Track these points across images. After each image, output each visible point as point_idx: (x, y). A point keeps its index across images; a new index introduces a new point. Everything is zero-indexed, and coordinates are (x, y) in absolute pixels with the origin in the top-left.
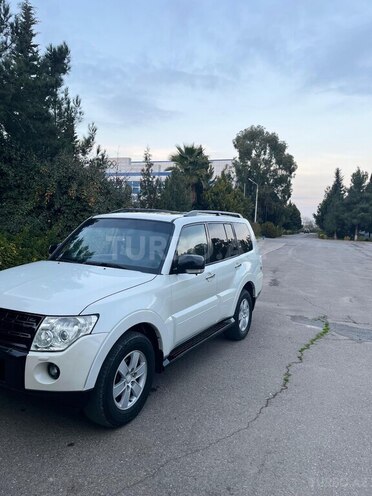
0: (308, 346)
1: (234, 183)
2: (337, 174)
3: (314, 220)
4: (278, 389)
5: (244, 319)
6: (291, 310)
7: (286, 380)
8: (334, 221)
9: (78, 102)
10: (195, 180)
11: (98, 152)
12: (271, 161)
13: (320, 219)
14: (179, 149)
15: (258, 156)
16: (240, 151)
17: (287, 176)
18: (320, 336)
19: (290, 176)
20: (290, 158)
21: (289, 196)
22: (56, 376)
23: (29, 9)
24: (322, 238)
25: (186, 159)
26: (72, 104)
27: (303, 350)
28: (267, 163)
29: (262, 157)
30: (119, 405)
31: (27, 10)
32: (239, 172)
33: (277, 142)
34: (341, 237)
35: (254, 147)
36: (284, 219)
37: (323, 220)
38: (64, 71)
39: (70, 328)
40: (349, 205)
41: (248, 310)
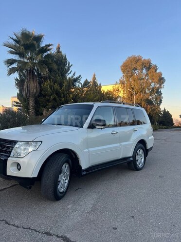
41: (143, 155)
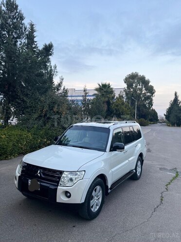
0: (169, 183)
1: (125, 100)
2: (176, 94)
3: (165, 117)
4: (159, 203)
5: (139, 170)
6: (159, 165)
7: (162, 200)
8: (175, 118)
9: (55, 67)
10: (107, 99)
11: (64, 89)
13: (168, 116)
14: (99, 85)
15: (136, 86)
16: (127, 85)
17: (150, 96)
18: (175, 178)
19: (152, 96)
20: (152, 87)
21: (152, 105)
22: (69, 197)
23: (33, 25)
24: (169, 126)
25: (103, 89)
26: (52, 68)
27: (167, 185)
28: (141, 90)
29: (138, 87)
30: (92, 210)
31: (32, 26)
32: (127, 94)
33: (145, 79)
34: (179, 125)
35: (134, 82)
36: (150, 117)
37: (169, 117)
38: (51, 55)
39: (74, 177)
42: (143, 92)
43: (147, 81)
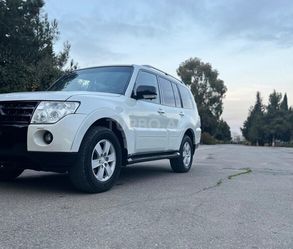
0: (235, 175)
2: (258, 96)
3: (241, 133)
4: (213, 186)
5: (187, 158)
7: (218, 184)
8: (256, 132)
9: (55, 25)
11: (72, 65)
12: (206, 86)
15: (196, 81)
16: (182, 78)
17: (219, 97)
18: (245, 173)
19: (221, 96)
20: (221, 82)
21: (221, 113)
24: (247, 145)
26: (51, 27)
28: (204, 86)
29: (199, 82)
30: (97, 177)
33: (210, 70)
34: (262, 144)
35: (193, 74)
36: (217, 130)
37: (248, 132)
39: (59, 110)
40: (268, 119)
41: (190, 152)
42: (208, 91)
43: (213, 73)
